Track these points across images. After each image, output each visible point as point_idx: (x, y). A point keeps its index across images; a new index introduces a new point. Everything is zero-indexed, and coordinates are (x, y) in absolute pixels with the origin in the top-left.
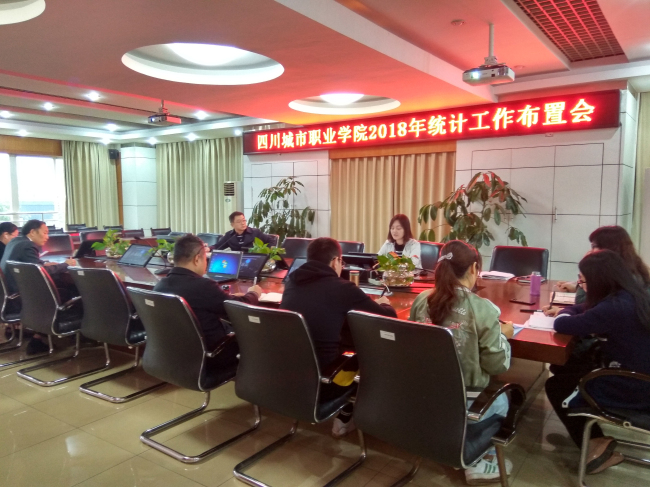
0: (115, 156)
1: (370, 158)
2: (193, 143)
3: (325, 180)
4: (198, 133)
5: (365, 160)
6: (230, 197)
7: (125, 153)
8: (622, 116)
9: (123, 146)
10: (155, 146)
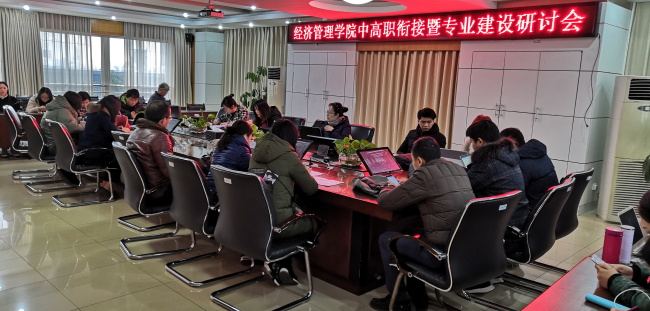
0: (190, 39)
1: (390, 52)
2: (252, 29)
3: (352, 70)
4: (255, 22)
5: (386, 53)
6: (276, 81)
7: (199, 37)
8: (600, 26)
9: (197, 30)
10: (223, 31)
